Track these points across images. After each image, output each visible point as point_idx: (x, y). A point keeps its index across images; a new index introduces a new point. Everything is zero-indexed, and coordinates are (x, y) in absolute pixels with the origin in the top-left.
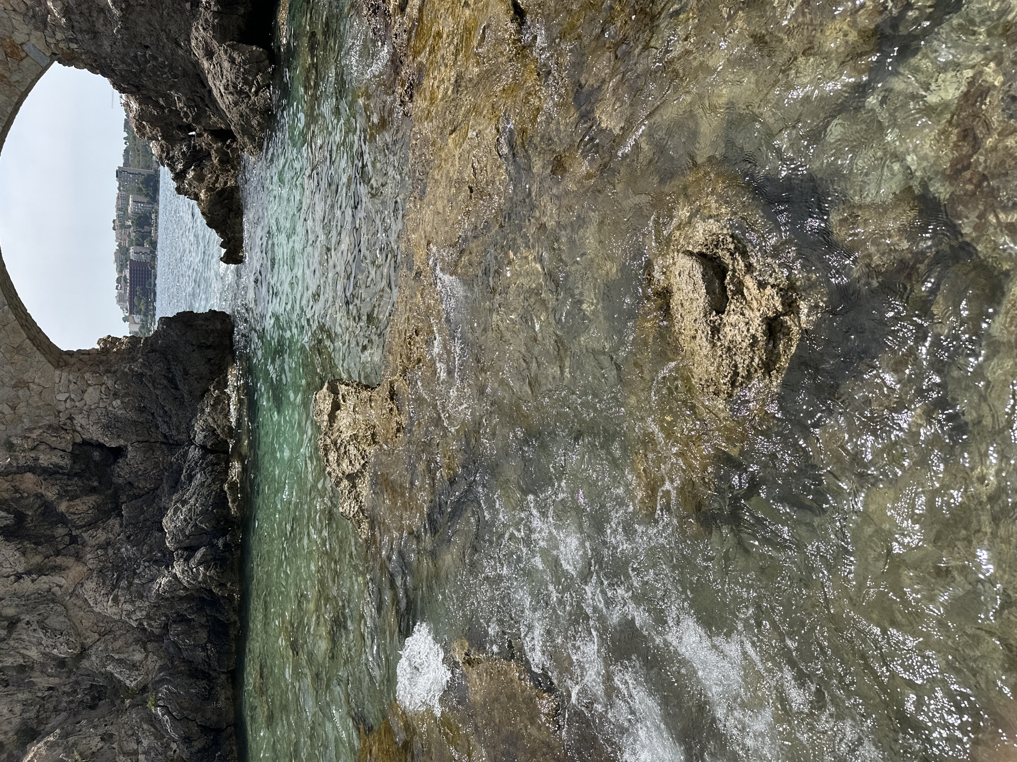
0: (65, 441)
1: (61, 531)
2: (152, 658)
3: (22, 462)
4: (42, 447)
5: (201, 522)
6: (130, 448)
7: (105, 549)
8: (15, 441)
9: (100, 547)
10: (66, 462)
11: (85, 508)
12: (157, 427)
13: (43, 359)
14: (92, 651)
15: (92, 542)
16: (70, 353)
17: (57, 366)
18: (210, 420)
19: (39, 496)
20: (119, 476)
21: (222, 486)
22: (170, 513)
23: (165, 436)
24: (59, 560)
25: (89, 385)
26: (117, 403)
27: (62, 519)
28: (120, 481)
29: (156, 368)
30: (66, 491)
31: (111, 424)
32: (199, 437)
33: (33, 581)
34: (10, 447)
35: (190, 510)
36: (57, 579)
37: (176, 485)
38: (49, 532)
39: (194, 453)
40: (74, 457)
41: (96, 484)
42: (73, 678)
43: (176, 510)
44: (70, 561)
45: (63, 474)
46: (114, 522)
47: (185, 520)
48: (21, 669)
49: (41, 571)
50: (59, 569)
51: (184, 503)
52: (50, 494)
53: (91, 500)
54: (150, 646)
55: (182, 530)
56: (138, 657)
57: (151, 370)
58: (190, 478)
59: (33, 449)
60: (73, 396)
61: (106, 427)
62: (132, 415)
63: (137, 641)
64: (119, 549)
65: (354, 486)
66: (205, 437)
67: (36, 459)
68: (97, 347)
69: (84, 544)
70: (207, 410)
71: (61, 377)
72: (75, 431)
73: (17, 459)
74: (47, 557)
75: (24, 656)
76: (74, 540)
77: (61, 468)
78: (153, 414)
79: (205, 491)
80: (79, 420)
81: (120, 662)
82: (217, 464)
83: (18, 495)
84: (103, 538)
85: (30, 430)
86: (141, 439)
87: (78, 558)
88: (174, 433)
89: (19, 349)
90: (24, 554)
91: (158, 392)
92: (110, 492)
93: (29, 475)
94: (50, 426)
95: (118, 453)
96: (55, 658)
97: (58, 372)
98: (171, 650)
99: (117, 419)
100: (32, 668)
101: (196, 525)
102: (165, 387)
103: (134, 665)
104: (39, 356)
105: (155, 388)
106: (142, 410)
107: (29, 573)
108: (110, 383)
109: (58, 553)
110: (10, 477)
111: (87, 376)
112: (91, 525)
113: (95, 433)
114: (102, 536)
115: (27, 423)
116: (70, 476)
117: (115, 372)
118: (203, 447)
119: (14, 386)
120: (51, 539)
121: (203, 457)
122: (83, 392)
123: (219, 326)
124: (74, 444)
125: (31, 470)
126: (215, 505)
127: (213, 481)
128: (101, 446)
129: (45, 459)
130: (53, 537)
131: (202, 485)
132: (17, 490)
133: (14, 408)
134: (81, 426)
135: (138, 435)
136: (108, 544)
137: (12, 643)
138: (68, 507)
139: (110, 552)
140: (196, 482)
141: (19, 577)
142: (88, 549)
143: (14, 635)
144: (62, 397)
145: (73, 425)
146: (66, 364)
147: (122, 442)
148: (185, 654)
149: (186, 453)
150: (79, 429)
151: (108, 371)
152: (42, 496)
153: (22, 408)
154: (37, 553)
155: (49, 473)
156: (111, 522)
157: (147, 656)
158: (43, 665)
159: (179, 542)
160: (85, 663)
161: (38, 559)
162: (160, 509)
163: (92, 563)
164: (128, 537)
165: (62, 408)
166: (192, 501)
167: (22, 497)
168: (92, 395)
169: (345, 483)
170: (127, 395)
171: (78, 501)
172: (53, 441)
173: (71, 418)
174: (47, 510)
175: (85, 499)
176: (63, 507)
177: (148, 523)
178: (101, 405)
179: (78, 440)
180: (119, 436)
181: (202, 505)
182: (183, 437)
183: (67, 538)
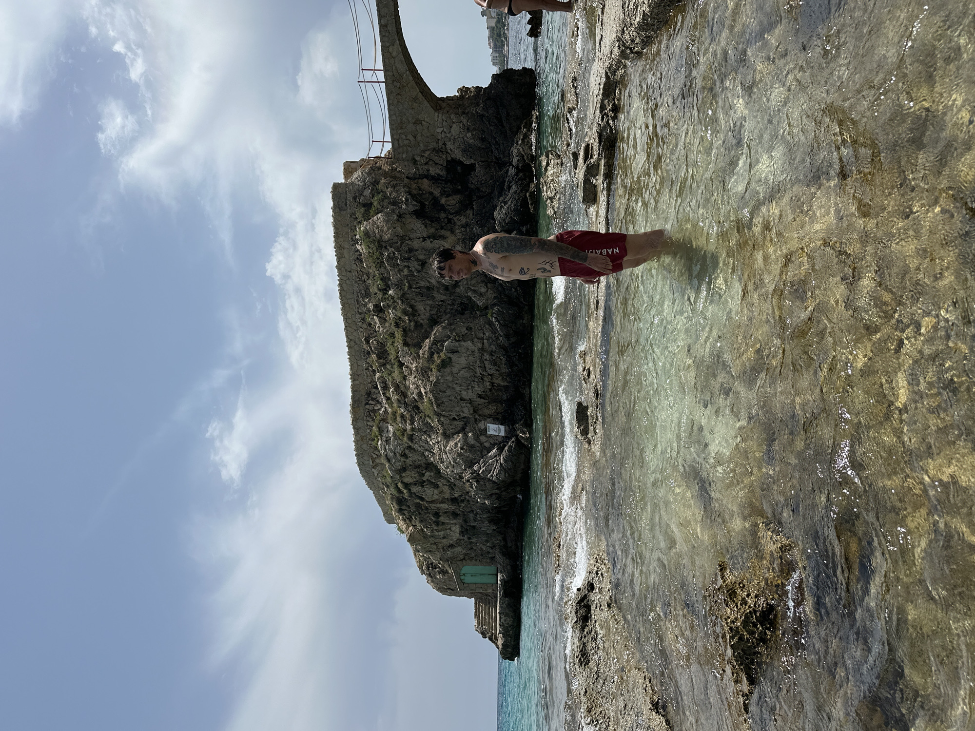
0: (442, 160)
1: (443, 215)
2: (490, 292)
3: (421, 172)
4: (431, 163)
5: (514, 216)
6: (477, 166)
7: (465, 228)
8: (418, 158)
9: (463, 226)
10: (443, 173)
11: (454, 202)
12: (492, 152)
13: (428, 105)
14: (461, 284)
15: (459, 223)
16: (442, 99)
17: (436, 110)
18: (521, 149)
19: (431, 193)
20: (472, 183)
21: (526, 194)
22: (498, 208)
23: (496, 157)
24: (443, 232)
25: (454, 123)
26: (469, 135)
27: (443, 208)
28: (473, 186)
29: (490, 111)
30: (444, 191)
31: (467, 150)
32: (515, 161)
33: (431, 242)
34: (415, 162)
35: (508, 208)
36: (442, 242)
37: (501, 192)
38: (437, 215)
39: (512, 171)
40: (448, 170)
41: (459, 187)
42: (452, 297)
43: (501, 207)
44: (448, 233)
45: (442, 180)
46: (470, 212)
47: (506, 214)
48: (428, 288)
49: (434, 237)
50: (443, 238)
51: (506, 203)
52: (437, 193)
53: (457, 198)
54: (489, 285)
55: (504, 220)
56: (483, 290)
57: (488, 113)
58: (509, 187)
59: (427, 163)
60: (445, 130)
61: (464, 151)
62: (477, 143)
63: (483, 282)
64: (472, 229)
65: (552, 202)
66: (518, 160)
67: (428, 170)
68: (457, 94)
69: (455, 224)
70: (520, 142)
71: (438, 117)
72: (447, 152)
73: (418, 170)
74: (437, 230)
75: (429, 282)
76: (450, 221)
77: (441, 176)
78: (489, 143)
79: (516, 197)
80: (450, 145)
81: (474, 291)
82: (525, 179)
83: (421, 192)
84: (464, 221)
85: (424, 151)
86: (483, 159)
87: (452, 232)
88: (502, 156)
89: (415, 99)
90: (426, 227)
91: (492, 128)
92: (467, 193)
93: (425, 180)
94: (434, 149)
95: (472, 167)
96: (443, 285)
97: (436, 114)
98: (500, 289)
99: (469, 146)
100: (433, 289)
101: (511, 217)
102: (496, 124)
103: (481, 294)
104: (426, 104)
105: (490, 125)
106: (483, 140)
107: (429, 237)
108: (465, 121)
109: (442, 228)
110: (416, 181)
111: (453, 116)
112: (458, 213)
113: (458, 155)
114: (463, 220)
115: (422, 147)
116: (446, 181)
117: (468, 113)
118: (517, 168)
119: (414, 123)
120: (438, 219)
121: (517, 174)
122: (451, 127)
123: (528, 80)
124: (447, 161)
125: (426, 177)
126: (521, 206)
127: (521, 190)
128: (460, 163)
129: (434, 171)
130: (439, 218)
131: (515, 192)
132: (420, 189)
133: (415, 137)
134: (450, 150)
135: (481, 157)
136: (467, 225)
137: (423, 274)
138: (446, 201)
139: (468, 230)
140: (512, 191)
141: (424, 239)
142: (457, 227)
143: (424, 270)
144: (439, 130)
145: (446, 148)
146: (441, 108)
147: (473, 161)
148: (507, 292)
149: (507, 171)
150: (449, 151)
151: (464, 113)
152: (432, 193)
153: (419, 138)
154: (432, 227)
155: (435, 179)
156: (468, 212)
157: (487, 291)
158: (438, 288)
159: (503, 227)
160: (458, 290)
161: (432, 230)
162: (493, 206)
163: (459, 236)
164: (477, 222)
165: (440, 138)
166: (509, 202)
167: (423, 193)
168: (455, 129)
169: (549, 201)
170: (474, 129)
171: (450, 198)
172: (436, 159)
173: (445, 144)
174: (436, 202)
175: (454, 197)
176: (443, 201)
177: (487, 214)
178: (461, 136)
179: (449, 159)
180: (471, 157)
181: (515, 205)
182: (507, 159)
183: (446, 220)
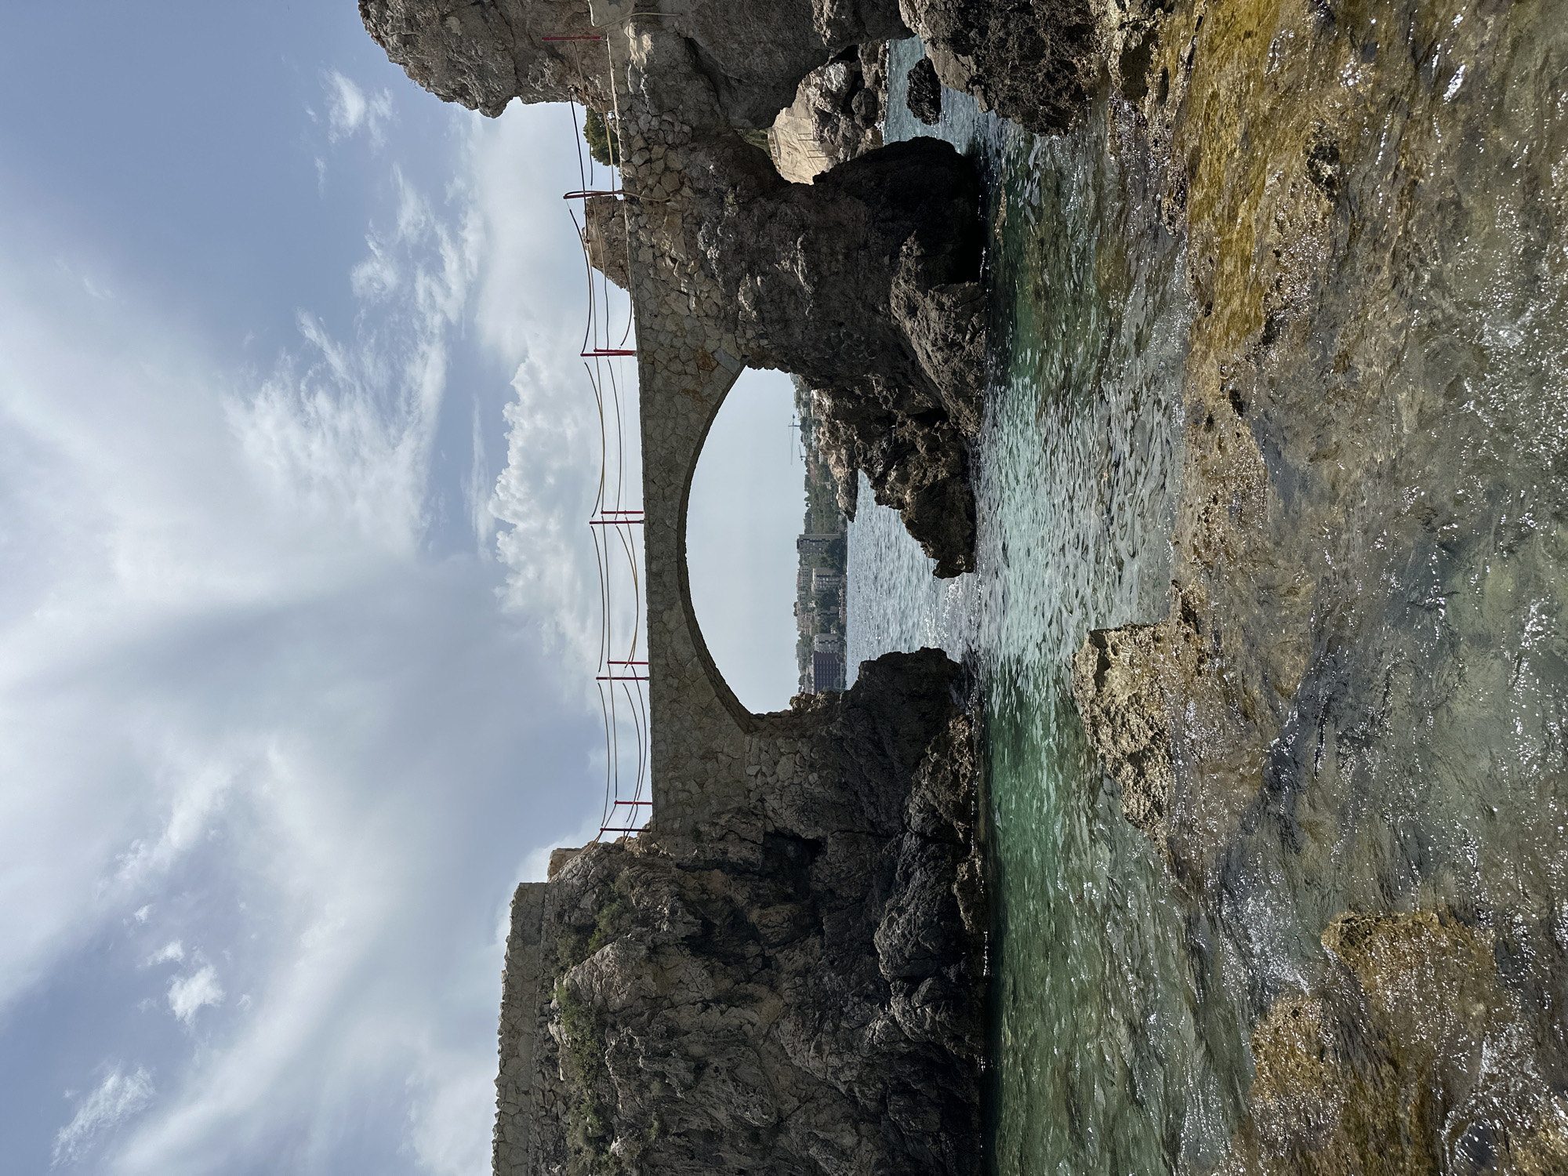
0: (754, 830)
1: (752, 949)
2: (868, 1146)
3: (709, 856)
4: (731, 837)
5: (925, 939)
6: (830, 840)
7: (805, 977)
8: (704, 828)
9: (798, 974)
10: (756, 857)
11: (779, 919)
12: (862, 812)
13: (732, 721)
14: (791, 1123)
15: (789, 967)
16: (759, 717)
17: (747, 732)
18: (929, 795)
19: (729, 900)
20: (818, 880)
21: (949, 888)
22: (883, 925)
23: (872, 824)
24: (751, 988)
25: (782, 754)
26: (813, 777)
27: (753, 934)
28: (819, 887)
29: (859, 728)
30: (758, 895)
31: (808, 808)
32: (916, 821)
33: (722, 1013)
34: (697, 836)
35: (909, 921)
36: (749, 1014)
37: (887, 891)
38: (738, 950)
39: (910, 843)
40: (767, 852)
41: (790, 890)
42: (768, 1162)
43: (891, 921)
44: (762, 991)
45: (754, 873)
46: (813, 941)
47: (904, 935)
48: (710, 1136)
49: (729, 1000)
50: (751, 1000)
51: (901, 911)
52: (741, 898)
53: (786, 909)
54: (863, 1127)
55: (900, 950)
56: (848, 1140)
57: (853, 732)
58: (907, 877)
59: (722, 839)
60: (764, 769)
61: (802, 811)
62: (831, 794)
63: (846, 1117)
64: (821, 978)
66: (923, 820)
67: (725, 852)
68: (790, 708)
69: (779, 969)
70: (925, 782)
71: (752, 743)
72: (766, 816)
73: (704, 852)
74: (737, 983)
75: (712, 1119)
76: (767, 962)
77: (752, 864)
78: (856, 793)
79: (927, 895)
80: (772, 802)
81: (826, 1143)
82: (943, 858)
83: (705, 897)
84: (801, 962)
85: (719, 814)
86: (843, 827)
87: (773, 988)
88: (883, 818)
89: (707, 711)
90: (712, 974)
91: (862, 761)
92: (807, 902)
93: (717, 872)
94: (739, 810)
95: (815, 847)
96: (747, 1126)
97: (748, 738)
98: (892, 1137)
99: (813, 799)
100: (721, 1138)
101: (917, 944)
102: (870, 753)
103: (843, 1152)
104: (728, 719)
105: (858, 756)
106: (843, 787)
107: (717, 1001)
108: (805, 750)
109: (749, 979)
110: (696, 874)
111: (780, 742)
112: (787, 943)
113: (789, 820)
114: (800, 960)
115: (715, 806)
116: (763, 875)
117: (811, 737)
118: (921, 834)
119: (703, 758)
120: (741, 959)
121: (922, 848)
122: (776, 763)
123: (933, 669)
124: (766, 834)
125: (720, 865)
126: (942, 915)
127: (938, 881)
128: (795, 838)
129: (736, 852)
130: (743, 956)
131: (923, 885)
132: (704, 891)
133: (701, 786)
134: (774, 810)
135: (839, 822)
136: (808, 971)
137: (698, 1096)
138: (761, 916)
139: (811, 982)
140: (914, 883)
141: (706, 1007)
142: (784, 975)
143: (701, 1086)
144: (752, 771)
145: (764, 808)
146: (757, 729)
147: (820, 832)
148: (910, 1147)
149: (900, 844)
150: (771, 814)
151: (802, 736)
152: (731, 901)
153: (710, 787)
154: (727, 976)
155: (739, 871)
156: (810, 941)
157: (859, 1143)
158: (733, 1135)
159: (896, 968)
160: (783, 1141)
161: (727, 984)
162: (869, 924)
163: (789, 996)
164: (832, 963)
165: (752, 786)
166: (911, 909)
167: (709, 900)
168: (785, 767)
169: (1128, 768)
170: (825, 766)
171: (771, 910)
172: (742, 828)
173: (762, 800)
174: (737, 918)
175: (779, 907)
176: (754, 916)
177: (856, 945)
178: (796, 781)
179: (770, 829)
180: (817, 823)
181: (925, 914)
182: (895, 824)
183: (759, 960)
